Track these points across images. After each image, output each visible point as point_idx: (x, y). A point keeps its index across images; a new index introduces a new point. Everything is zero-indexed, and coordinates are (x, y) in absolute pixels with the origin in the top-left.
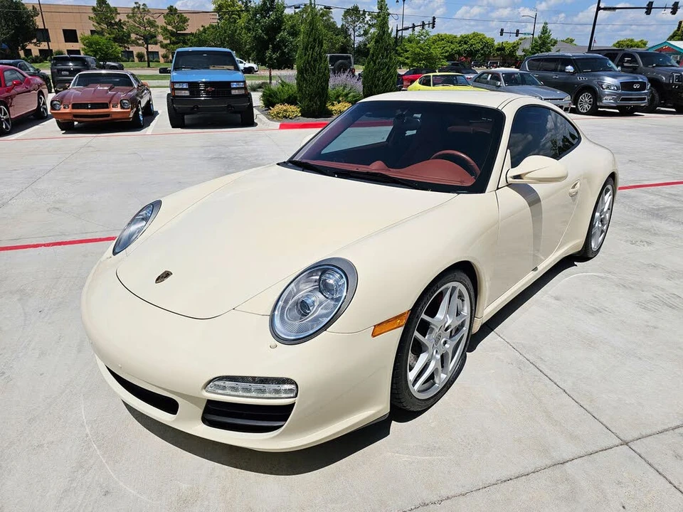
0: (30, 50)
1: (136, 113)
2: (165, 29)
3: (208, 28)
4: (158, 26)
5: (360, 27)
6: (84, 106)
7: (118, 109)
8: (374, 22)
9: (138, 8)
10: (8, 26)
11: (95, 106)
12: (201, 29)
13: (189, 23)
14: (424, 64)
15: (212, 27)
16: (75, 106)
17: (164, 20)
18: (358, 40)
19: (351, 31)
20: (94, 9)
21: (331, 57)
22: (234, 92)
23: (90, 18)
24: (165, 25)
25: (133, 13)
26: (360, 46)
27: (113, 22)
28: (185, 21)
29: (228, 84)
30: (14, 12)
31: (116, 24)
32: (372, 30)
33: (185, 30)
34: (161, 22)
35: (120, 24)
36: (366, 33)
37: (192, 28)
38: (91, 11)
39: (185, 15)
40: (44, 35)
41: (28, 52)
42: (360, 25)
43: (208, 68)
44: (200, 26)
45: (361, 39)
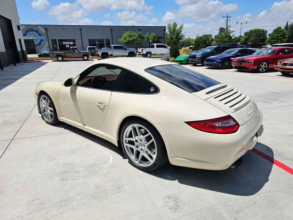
6: (286, 64)
11: (291, 65)
16: (283, 64)
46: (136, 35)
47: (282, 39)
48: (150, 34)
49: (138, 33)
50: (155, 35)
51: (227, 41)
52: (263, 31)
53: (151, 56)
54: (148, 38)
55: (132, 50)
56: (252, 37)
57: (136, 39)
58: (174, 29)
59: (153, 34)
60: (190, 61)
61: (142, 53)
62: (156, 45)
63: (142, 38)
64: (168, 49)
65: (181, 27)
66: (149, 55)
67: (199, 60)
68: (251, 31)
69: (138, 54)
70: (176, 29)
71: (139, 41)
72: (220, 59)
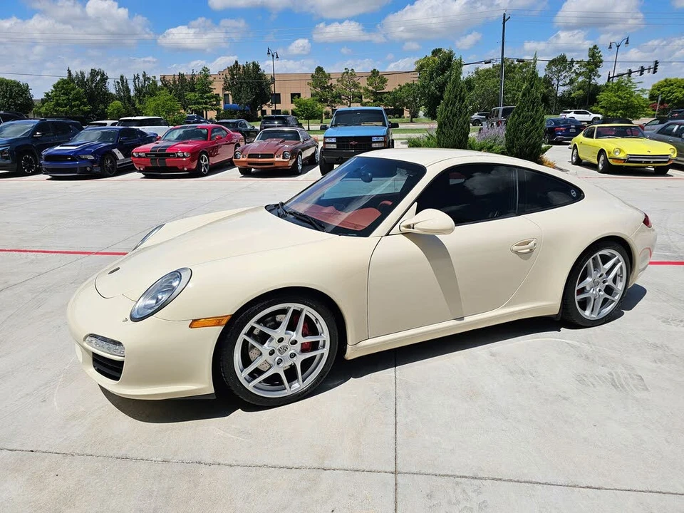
0: (265, 110)
1: (296, 163)
2: (367, 90)
3: (404, 87)
4: (361, 88)
5: (566, 76)
6: (256, 156)
7: (281, 159)
8: (582, 71)
9: (347, 73)
10: (252, 92)
11: (264, 156)
12: (398, 88)
13: (388, 83)
14: (621, 113)
15: (407, 84)
16: (250, 156)
17: (367, 82)
18: (561, 90)
19: (555, 81)
20: (313, 76)
21: (504, 110)
22: (374, 146)
23: (309, 84)
24: (367, 86)
25: (342, 78)
26: (563, 95)
27: (326, 86)
28: (384, 81)
29: (370, 138)
30: (257, 82)
31: (328, 87)
32: (580, 79)
33: (383, 89)
34: (364, 83)
35: (331, 87)
36: (572, 82)
37: (390, 87)
38: (310, 78)
39: (385, 77)
40: (277, 98)
41: (264, 112)
42: (566, 74)
43: (360, 125)
44: (398, 84)
45: (566, 88)
52: (17, 84)
72: (92, 154)
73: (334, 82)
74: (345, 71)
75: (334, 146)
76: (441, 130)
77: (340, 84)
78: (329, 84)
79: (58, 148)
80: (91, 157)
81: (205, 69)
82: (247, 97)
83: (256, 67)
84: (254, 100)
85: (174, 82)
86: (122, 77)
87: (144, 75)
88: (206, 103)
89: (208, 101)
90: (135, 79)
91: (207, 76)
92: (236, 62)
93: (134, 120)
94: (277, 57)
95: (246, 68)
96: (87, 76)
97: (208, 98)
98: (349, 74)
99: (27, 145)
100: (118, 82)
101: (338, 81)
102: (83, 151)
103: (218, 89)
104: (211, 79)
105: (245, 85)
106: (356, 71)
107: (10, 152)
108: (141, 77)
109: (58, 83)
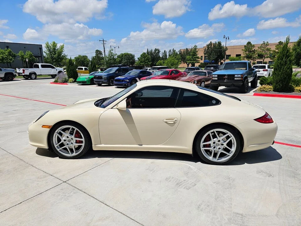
0: (222, 63)
4: (271, 51)
10: (216, 55)
17: (275, 48)
20: (245, 46)
22: (236, 79)
23: (242, 50)
24: (275, 50)
25: (261, 46)
27: (251, 50)
29: (234, 75)
30: (219, 50)
31: (253, 51)
34: (273, 48)
46: (5, 53)
47: (148, 62)
48: (25, 53)
49: (6, 50)
50: (31, 53)
51: (112, 63)
52: (131, 55)
53: (36, 77)
54: (22, 57)
55: (10, 70)
56: (123, 60)
57: (6, 58)
58: (54, 49)
59: (28, 53)
60: (96, 82)
61: (23, 74)
62: (41, 65)
63: (14, 56)
64: (56, 69)
65: (62, 47)
66: (33, 76)
67: (106, 80)
68: (122, 55)
69: (17, 75)
70: (57, 48)
71: (11, 60)
72: (128, 80)
73: (256, 48)
74: (263, 43)
75: (216, 79)
76: (274, 72)
77: (259, 49)
78: (253, 50)
79: (120, 77)
80: (128, 81)
81: (196, 46)
82: (213, 57)
83: (220, 43)
84: (217, 58)
85: (184, 52)
86: (165, 51)
87: (173, 50)
88: (194, 60)
89: (195, 59)
90: (169, 51)
91: (196, 49)
92: (211, 42)
93: (157, 67)
94: (229, 39)
95: (215, 44)
96: (153, 51)
97: (195, 58)
98: (265, 44)
99: (112, 76)
100: (163, 53)
101: (259, 48)
102: (126, 78)
103: (201, 54)
104: (197, 50)
105: (213, 52)
106: (269, 43)
107: (107, 78)
108: (172, 51)
109: (142, 54)
